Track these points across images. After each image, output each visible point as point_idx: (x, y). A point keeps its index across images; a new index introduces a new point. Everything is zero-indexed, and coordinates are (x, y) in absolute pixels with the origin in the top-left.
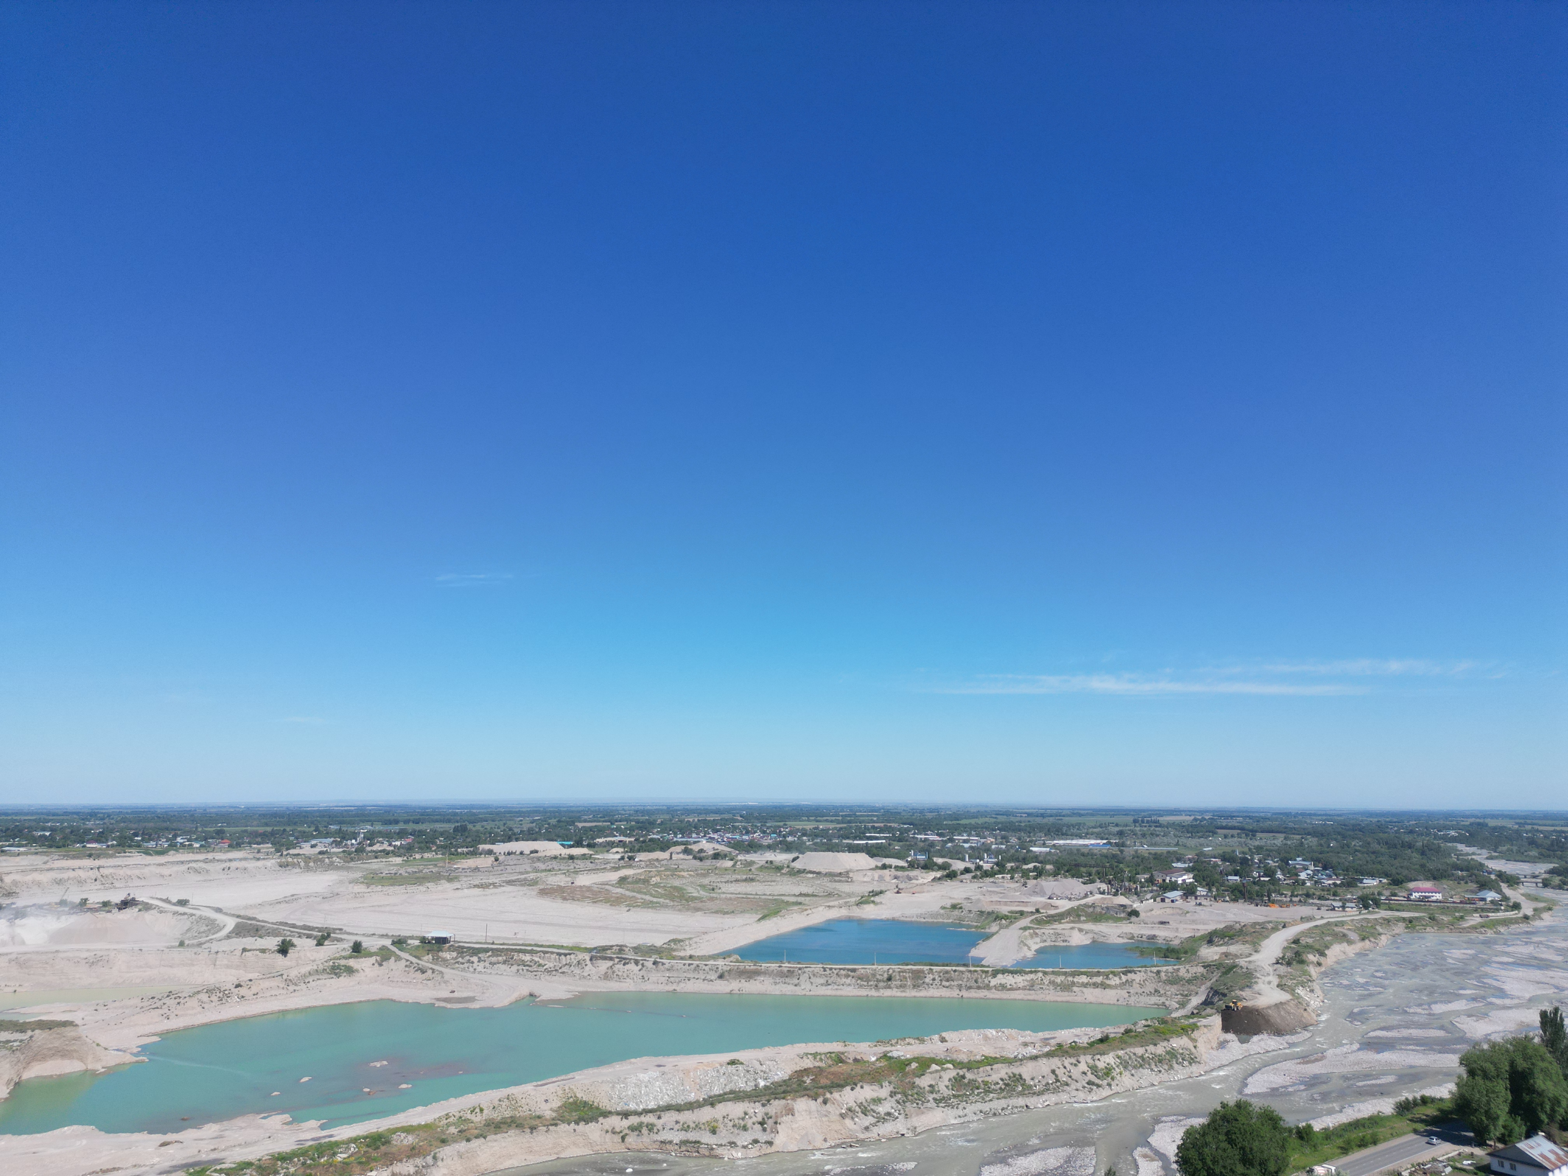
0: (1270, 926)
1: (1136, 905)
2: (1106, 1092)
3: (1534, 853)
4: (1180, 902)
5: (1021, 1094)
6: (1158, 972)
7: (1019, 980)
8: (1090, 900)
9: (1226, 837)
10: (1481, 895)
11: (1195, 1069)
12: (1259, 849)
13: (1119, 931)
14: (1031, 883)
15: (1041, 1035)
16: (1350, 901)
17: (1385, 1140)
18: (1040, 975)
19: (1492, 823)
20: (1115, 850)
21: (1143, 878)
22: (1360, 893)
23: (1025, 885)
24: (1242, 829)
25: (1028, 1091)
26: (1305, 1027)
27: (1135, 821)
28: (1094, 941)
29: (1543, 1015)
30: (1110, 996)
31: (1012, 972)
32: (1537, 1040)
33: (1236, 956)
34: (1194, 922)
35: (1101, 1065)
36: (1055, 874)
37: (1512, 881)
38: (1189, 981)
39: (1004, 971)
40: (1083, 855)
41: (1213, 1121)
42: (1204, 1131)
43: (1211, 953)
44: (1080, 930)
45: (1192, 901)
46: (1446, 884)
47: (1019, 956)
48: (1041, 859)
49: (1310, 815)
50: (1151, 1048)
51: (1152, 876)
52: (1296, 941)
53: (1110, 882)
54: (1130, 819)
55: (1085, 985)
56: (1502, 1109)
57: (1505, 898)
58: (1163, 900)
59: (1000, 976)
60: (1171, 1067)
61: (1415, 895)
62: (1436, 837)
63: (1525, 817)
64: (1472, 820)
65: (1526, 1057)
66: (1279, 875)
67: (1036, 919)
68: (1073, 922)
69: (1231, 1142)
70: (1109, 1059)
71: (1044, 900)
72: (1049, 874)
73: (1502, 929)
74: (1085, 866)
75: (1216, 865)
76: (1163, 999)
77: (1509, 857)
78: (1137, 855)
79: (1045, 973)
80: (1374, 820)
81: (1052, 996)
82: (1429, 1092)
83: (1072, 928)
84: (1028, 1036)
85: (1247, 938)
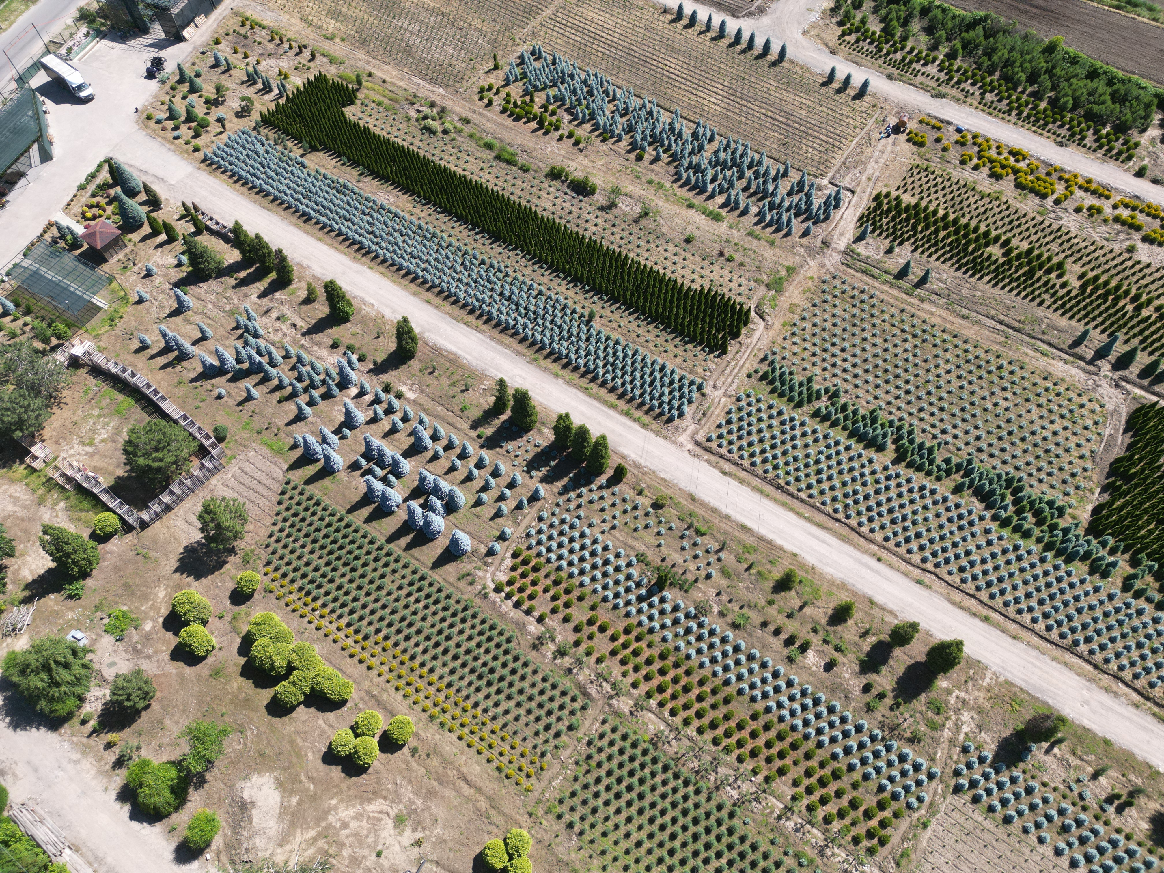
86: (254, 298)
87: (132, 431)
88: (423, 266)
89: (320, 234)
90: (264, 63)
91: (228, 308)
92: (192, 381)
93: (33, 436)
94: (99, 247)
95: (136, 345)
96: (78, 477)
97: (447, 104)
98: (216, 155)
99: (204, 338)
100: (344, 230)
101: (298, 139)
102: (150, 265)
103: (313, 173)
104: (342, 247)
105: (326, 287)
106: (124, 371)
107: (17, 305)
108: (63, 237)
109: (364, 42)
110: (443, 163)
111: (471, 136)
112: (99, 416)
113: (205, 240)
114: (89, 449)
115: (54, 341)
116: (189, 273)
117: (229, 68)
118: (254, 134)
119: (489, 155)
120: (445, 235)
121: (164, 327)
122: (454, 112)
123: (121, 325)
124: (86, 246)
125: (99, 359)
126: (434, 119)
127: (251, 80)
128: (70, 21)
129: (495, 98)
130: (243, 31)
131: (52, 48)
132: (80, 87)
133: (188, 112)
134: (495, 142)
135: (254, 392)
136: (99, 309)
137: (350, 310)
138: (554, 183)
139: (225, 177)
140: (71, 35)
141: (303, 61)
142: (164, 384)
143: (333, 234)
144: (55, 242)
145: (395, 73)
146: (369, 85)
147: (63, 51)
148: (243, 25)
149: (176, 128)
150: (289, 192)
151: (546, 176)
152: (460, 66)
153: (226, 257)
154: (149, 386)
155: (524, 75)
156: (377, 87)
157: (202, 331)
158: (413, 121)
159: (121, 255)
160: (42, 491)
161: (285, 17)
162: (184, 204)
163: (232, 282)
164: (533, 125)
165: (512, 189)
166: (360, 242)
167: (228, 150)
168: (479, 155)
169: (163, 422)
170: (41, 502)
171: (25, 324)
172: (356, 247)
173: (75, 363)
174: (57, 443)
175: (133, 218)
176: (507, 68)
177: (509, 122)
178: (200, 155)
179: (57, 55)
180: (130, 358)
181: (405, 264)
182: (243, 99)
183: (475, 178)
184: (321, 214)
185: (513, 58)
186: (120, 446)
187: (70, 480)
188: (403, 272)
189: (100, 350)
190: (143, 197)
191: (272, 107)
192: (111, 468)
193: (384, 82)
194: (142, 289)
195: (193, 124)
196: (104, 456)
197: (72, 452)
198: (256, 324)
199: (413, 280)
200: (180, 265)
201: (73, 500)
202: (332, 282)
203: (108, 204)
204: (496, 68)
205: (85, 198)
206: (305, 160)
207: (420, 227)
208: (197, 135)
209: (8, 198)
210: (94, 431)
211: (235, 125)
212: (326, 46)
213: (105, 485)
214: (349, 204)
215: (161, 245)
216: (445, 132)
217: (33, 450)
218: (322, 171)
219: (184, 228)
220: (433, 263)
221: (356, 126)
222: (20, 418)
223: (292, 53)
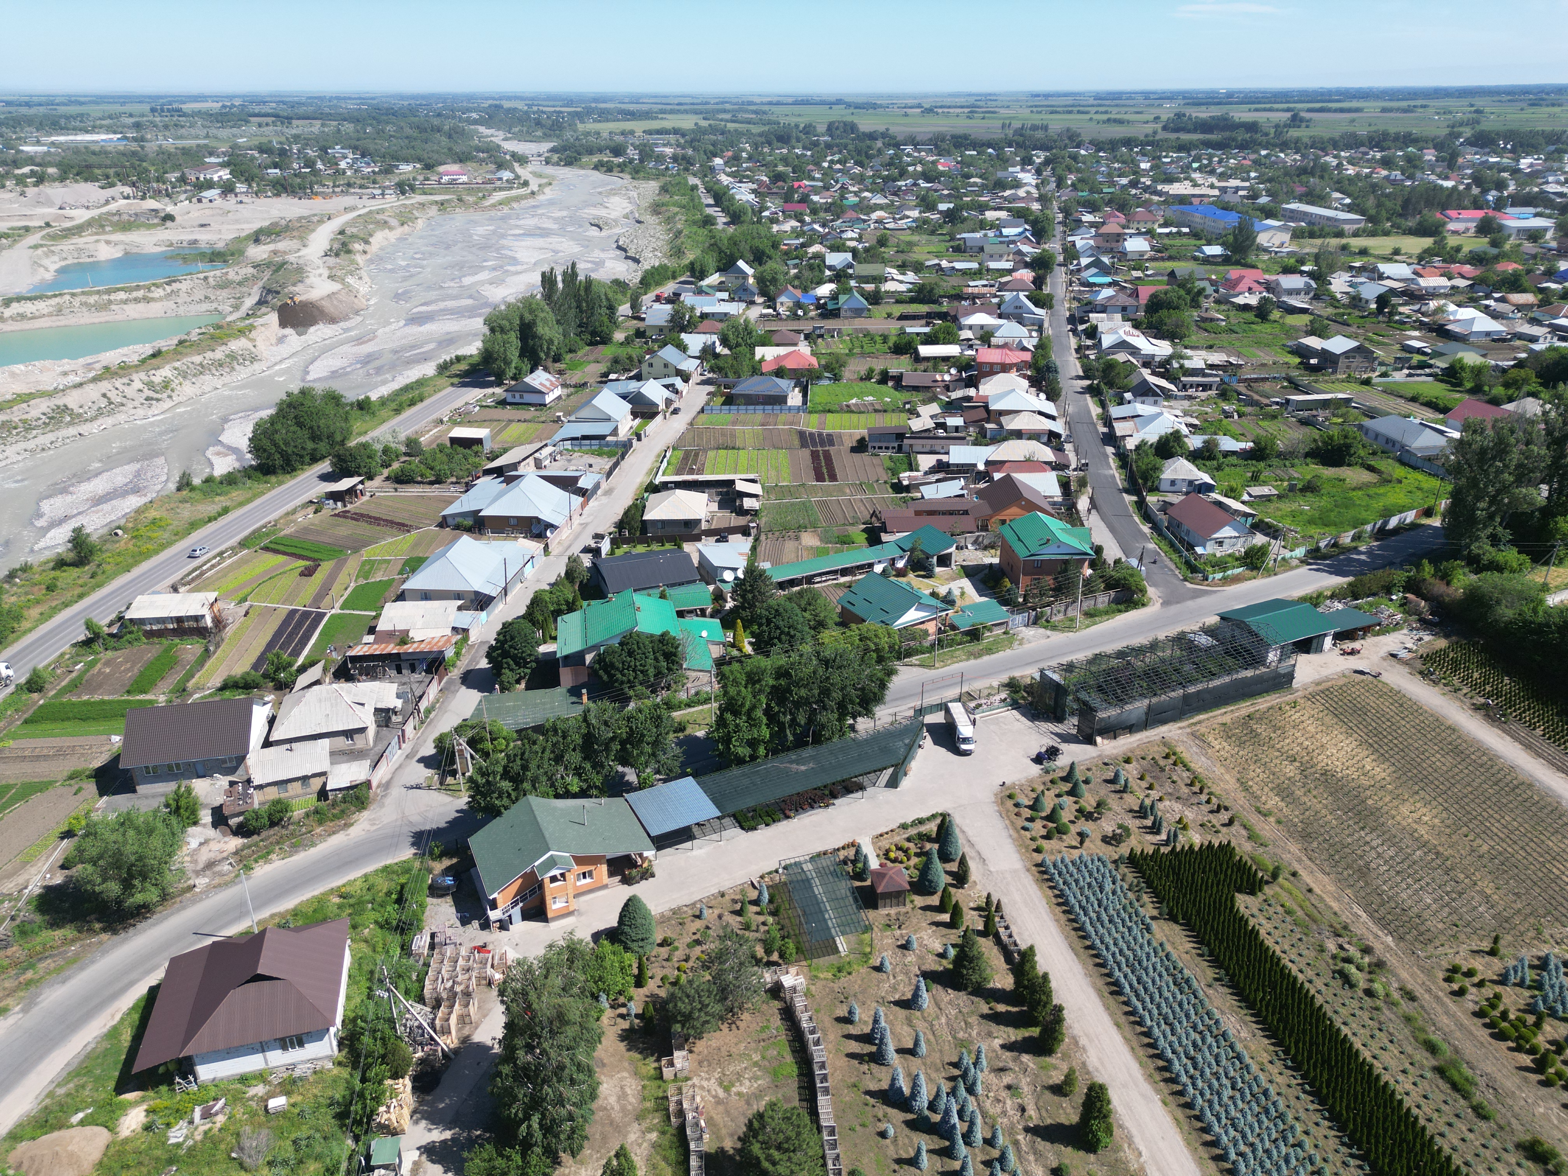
0: (315, 219)
1: (170, 209)
2: (168, 404)
3: (539, 133)
4: (219, 202)
5: (71, 424)
6: (206, 278)
7: (41, 306)
8: (113, 207)
9: (260, 125)
10: (499, 175)
11: (257, 366)
12: (296, 138)
13: (154, 239)
14: (31, 191)
15: (82, 361)
16: (389, 188)
17: (430, 396)
18: (68, 297)
19: (507, 105)
20: (134, 146)
21: (173, 177)
22: (397, 180)
23: (23, 194)
24: (277, 116)
25: (77, 418)
26: (357, 313)
27: (153, 110)
28: (127, 254)
29: (543, 275)
30: (155, 310)
31: (30, 299)
32: (539, 296)
33: (285, 253)
34: (237, 221)
35: (157, 379)
36: (62, 179)
37: (522, 160)
38: (240, 284)
39: (19, 299)
40: (94, 153)
41: (280, 410)
42: (273, 420)
43: (259, 252)
44: (108, 242)
45: (231, 198)
46: (470, 166)
47: (36, 279)
48: (38, 160)
49: (345, 98)
50: (210, 354)
51: (183, 175)
52: (342, 232)
53: (133, 185)
54: (146, 108)
55: (125, 302)
56: (514, 354)
57: (518, 177)
58: (200, 201)
59: (14, 305)
60: (233, 369)
61: (445, 179)
62: (461, 119)
63: (533, 99)
64: (490, 102)
65: (531, 311)
66: (320, 165)
67: (48, 235)
68: (96, 234)
69: (300, 425)
70: (166, 372)
71: (53, 211)
72: (53, 179)
73: (515, 205)
74: (100, 167)
75: (253, 158)
76: (215, 305)
77: (520, 137)
78: (161, 152)
79: (73, 295)
80: (406, 103)
81: (87, 318)
82: (461, 352)
83: (97, 241)
84: (67, 364)
85: (295, 233)
86: (997, 1042)
87: (772, 1105)
88: (1242, 1148)
89: (1123, 1019)
90: (1167, 803)
91: (961, 1035)
92: (869, 1093)
93: (687, 1040)
94: (880, 890)
95: (842, 1012)
96: (690, 1116)
97: (1390, 960)
98: (1055, 866)
99: (912, 1052)
100: (1156, 1031)
101: (1159, 897)
102: (914, 937)
103: (1155, 944)
104: (1141, 1052)
105: (1091, 1088)
106: (813, 1032)
107: (771, 901)
108: (854, 862)
109: (1305, 836)
110: (1345, 1030)
111: (1408, 1019)
112: (756, 1064)
113: (986, 947)
114: (721, 1093)
115: (775, 957)
116: (946, 970)
117: (1125, 790)
118: (1111, 866)
119: (1427, 1061)
120: (1299, 1127)
121: (882, 1011)
122: (1395, 975)
123: (844, 980)
124: (868, 883)
125: (799, 1003)
126: (1359, 968)
127: (1142, 812)
128: (995, 684)
129: (1474, 990)
130: (1162, 762)
131: (964, 698)
132: (966, 740)
133: (1054, 810)
134: (1444, 1046)
135: (925, 1160)
136: (836, 951)
137: (1105, 1140)
138: (1530, 1164)
139: (1050, 893)
140: (989, 695)
141: (1214, 821)
142: (838, 1075)
143: (1139, 1029)
144: (845, 862)
145: (1331, 888)
146: (1286, 884)
147: (972, 705)
148: (1167, 757)
149: (1031, 820)
150: (1113, 948)
151: (1519, 1146)
152: (1434, 924)
153: (996, 978)
154: (823, 1066)
155: (1538, 985)
156: (1295, 892)
157: (917, 1043)
158: (1326, 956)
159: (893, 911)
160: (649, 1105)
161: (1219, 770)
162: (989, 896)
163: (985, 1009)
164: (1526, 1060)
165: (1445, 1129)
166: (1169, 1061)
167: (1071, 868)
168: (1409, 1049)
169: (807, 1119)
170: (639, 1117)
171: (764, 924)
172: (1161, 1063)
173: (776, 991)
174: (700, 1063)
175: (931, 882)
176: (1511, 963)
177: (1483, 1034)
178: (1038, 858)
179: (964, 706)
180: (828, 1022)
181: (1216, 1128)
182: (1120, 826)
183: (1386, 1077)
184: (1137, 996)
185: (1528, 954)
186: (750, 1113)
187: (681, 1113)
188: (1208, 1138)
189: (808, 994)
190: (953, 867)
191: (1150, 850)
192: (724, 1132)
193: (1310, 891)
194: (889, 956)
195: (1051, 825)
196: (727, 1112)
197: (705, 1084)
198: (980, 1076)
199: (1216, 1158)
200: (942, 955)
201: (666, 1140)
202: (1102, 1087)
203: (917, 855)
204: (1493, 953)
205: (900, 838)
206: (1154, 925)
207: (1265, 1093)
208: (1047, 837)
209: (836, 801)
210: (739, 1076)
211: (1094, 847)
212: (1254, 819)
213: (705, 1148)
214: (1181, 1005)
215: (937, 924)
216: (1369, 993)
217: (677, 1054)
218: (1169, 948)
219: (973, 920)
220: (1260, 1152)
221: (1242, 921)
222: (691, 1013)
223: (1205, 808)
